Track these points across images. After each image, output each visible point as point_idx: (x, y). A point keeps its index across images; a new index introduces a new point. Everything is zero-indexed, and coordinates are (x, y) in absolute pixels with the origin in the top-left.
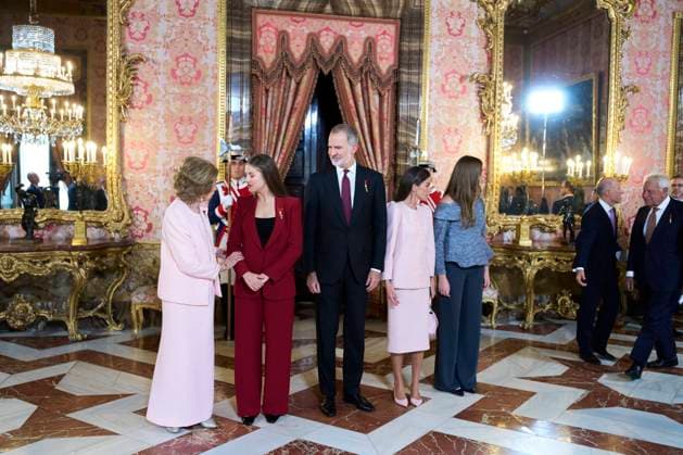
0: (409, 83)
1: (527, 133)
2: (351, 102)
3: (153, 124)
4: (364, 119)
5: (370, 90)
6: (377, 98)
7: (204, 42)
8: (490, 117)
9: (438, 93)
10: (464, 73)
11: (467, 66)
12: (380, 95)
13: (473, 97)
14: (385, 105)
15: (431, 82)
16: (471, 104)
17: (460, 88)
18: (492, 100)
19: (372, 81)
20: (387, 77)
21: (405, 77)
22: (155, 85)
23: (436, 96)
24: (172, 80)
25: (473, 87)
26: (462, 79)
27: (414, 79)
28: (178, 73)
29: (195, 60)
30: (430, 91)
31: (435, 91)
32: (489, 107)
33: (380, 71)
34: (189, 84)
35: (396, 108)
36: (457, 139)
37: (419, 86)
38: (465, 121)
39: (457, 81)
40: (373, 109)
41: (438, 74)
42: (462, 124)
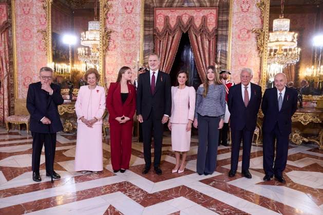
0: (222, 35)
1: (316, 56)
2: (196, 44)
3: (116, 56)
4: (202, 52)
5: (204, 39)
6: (208, 42)
7: (135, 23)
8: (262, 49)
9: (236, 39)
10: (249, 29)
11: (250, 25)
12: (209, 40)
13: (253, 40)
14: (211, 45)
15: (233, 34)
16: (252, 43)
17: (247, 36)
18: (263, 41)
19: (205, 35)
20: (212, 33)
21: (220, 32)
22: (117, 41)
23: (235, 40)
24: (123, 39)
25: (254, 35)
26: (248, 32)
27: (224, 33)
28: (126, 36)
29: (132, 30)
30: (233, 38)
31: (234, 38)
32: (261, 44)
33: (209, 30)
34: (130, 40)
35: (216, 46)
36: (245, 59)
37: (227, 36)
38: (249, 51)
39: (246, 33)
40: (205, 47)
41: (237, 30)
42: (248, 52)
